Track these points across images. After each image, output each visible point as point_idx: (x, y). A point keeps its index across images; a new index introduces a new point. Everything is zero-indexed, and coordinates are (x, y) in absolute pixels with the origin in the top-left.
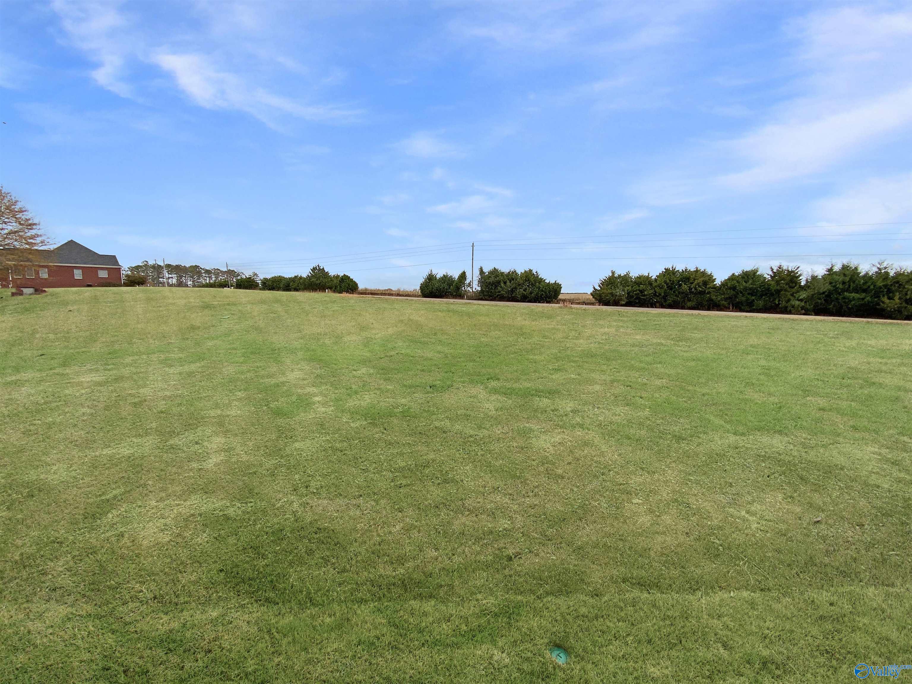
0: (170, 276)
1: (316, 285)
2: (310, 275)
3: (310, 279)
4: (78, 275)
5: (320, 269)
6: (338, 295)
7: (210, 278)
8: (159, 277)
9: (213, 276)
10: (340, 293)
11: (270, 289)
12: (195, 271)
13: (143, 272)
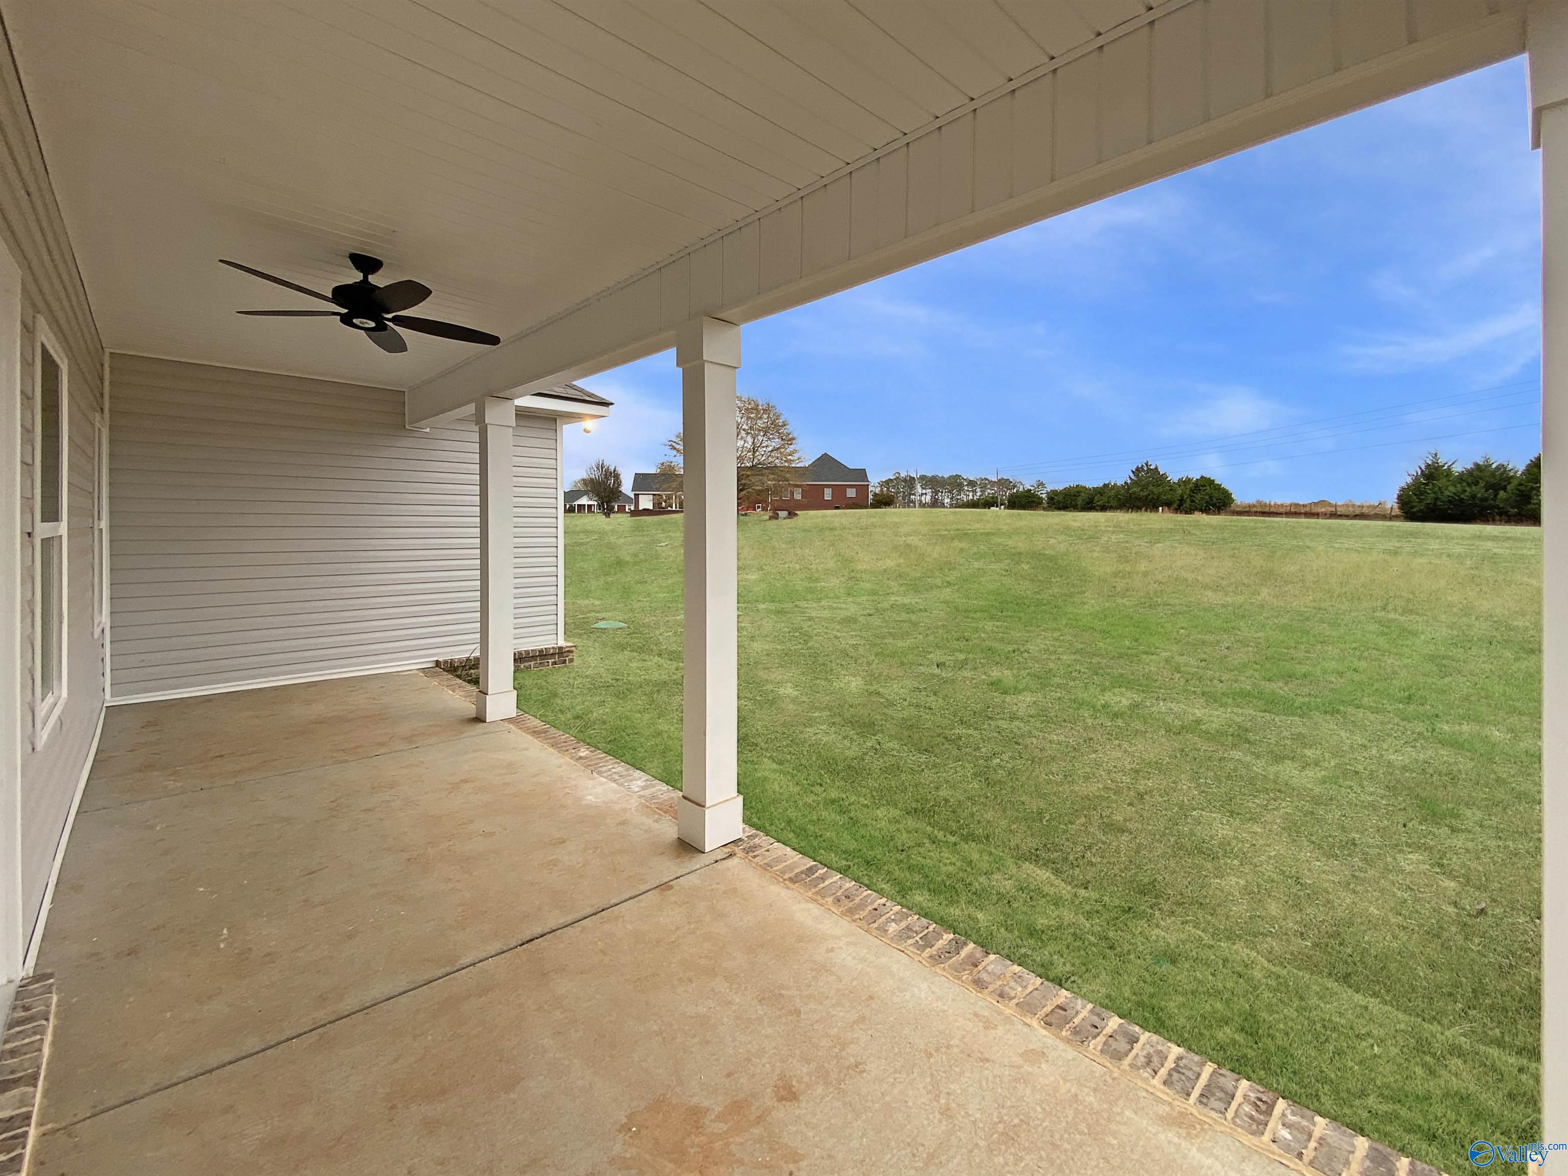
0: (924, 491)
1: (1139, 499)
2: (1129, 481)
3: (1129, 489)
4: (828, 495)
5: (1149, 470)
6: (1181, 517)
7: (974, 492)
8: (911, 494)
9: (978, 490)
10: (1186, 513)
11: (1059, 509)
12: (955, 483)
13: (894, 487)
